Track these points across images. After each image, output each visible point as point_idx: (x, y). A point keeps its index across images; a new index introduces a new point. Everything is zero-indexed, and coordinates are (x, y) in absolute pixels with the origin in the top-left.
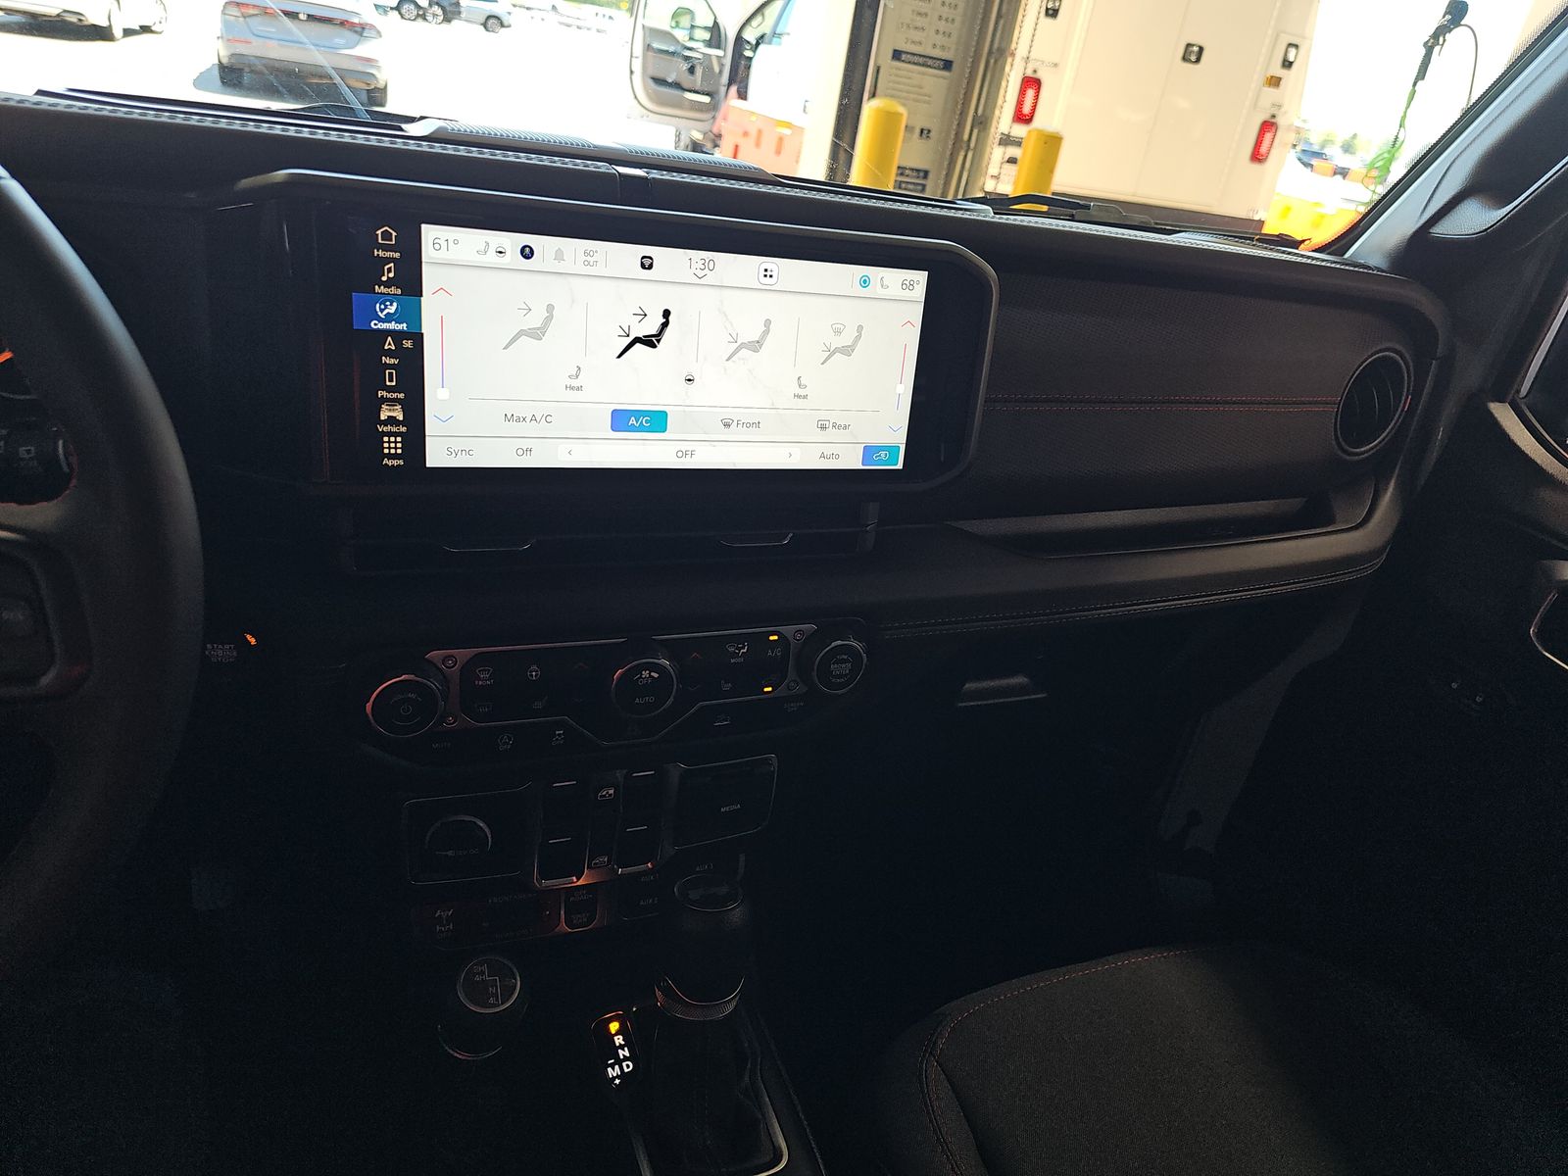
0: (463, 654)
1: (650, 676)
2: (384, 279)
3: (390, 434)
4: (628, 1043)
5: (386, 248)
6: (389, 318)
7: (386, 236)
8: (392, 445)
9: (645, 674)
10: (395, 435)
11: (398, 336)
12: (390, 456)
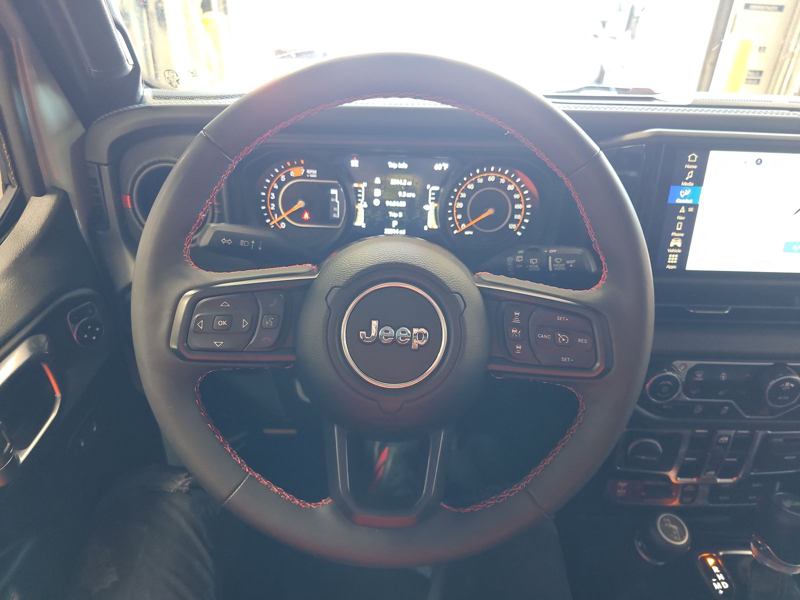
0: (692, 364)
1: (790, 386)
2: (687, 179)
3: (673, 253)
4: (722, 572)
5: (691, 164)
6: (685, 197)
7: (693, 158)
8: (673, 259)
9: (787, 384)
10: (675, 253)
11: (687, 206)
12: (671, 264)
